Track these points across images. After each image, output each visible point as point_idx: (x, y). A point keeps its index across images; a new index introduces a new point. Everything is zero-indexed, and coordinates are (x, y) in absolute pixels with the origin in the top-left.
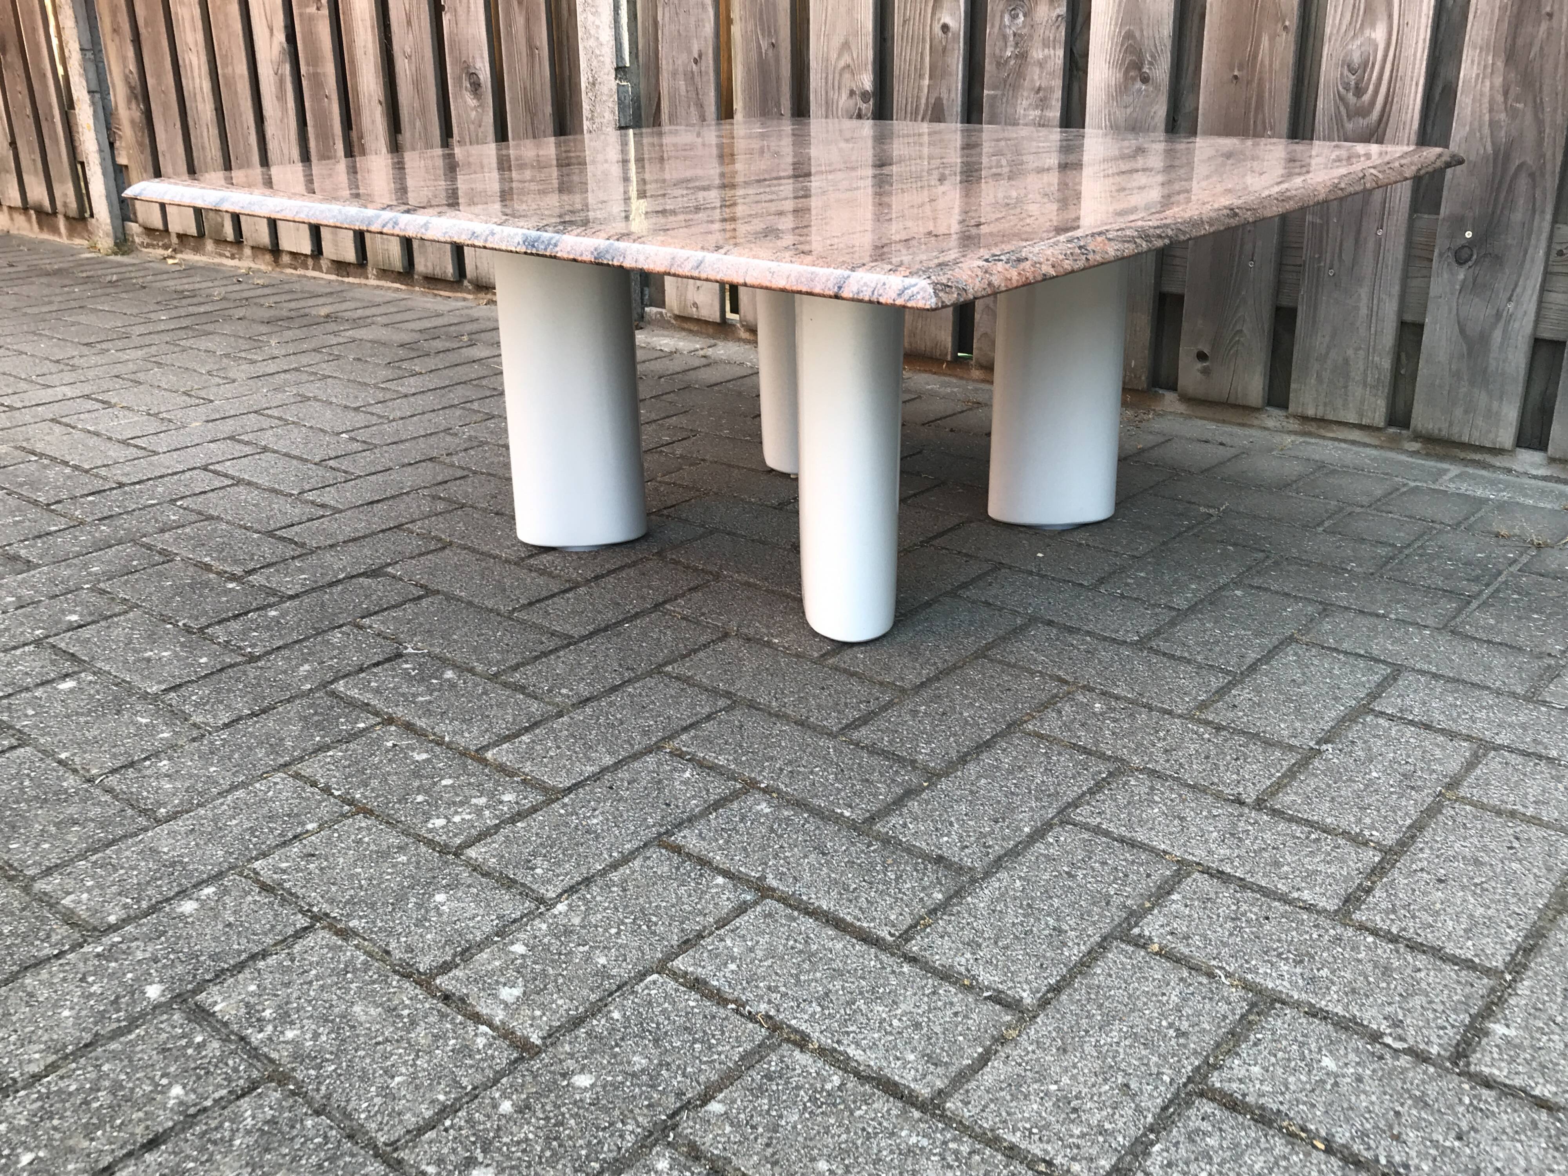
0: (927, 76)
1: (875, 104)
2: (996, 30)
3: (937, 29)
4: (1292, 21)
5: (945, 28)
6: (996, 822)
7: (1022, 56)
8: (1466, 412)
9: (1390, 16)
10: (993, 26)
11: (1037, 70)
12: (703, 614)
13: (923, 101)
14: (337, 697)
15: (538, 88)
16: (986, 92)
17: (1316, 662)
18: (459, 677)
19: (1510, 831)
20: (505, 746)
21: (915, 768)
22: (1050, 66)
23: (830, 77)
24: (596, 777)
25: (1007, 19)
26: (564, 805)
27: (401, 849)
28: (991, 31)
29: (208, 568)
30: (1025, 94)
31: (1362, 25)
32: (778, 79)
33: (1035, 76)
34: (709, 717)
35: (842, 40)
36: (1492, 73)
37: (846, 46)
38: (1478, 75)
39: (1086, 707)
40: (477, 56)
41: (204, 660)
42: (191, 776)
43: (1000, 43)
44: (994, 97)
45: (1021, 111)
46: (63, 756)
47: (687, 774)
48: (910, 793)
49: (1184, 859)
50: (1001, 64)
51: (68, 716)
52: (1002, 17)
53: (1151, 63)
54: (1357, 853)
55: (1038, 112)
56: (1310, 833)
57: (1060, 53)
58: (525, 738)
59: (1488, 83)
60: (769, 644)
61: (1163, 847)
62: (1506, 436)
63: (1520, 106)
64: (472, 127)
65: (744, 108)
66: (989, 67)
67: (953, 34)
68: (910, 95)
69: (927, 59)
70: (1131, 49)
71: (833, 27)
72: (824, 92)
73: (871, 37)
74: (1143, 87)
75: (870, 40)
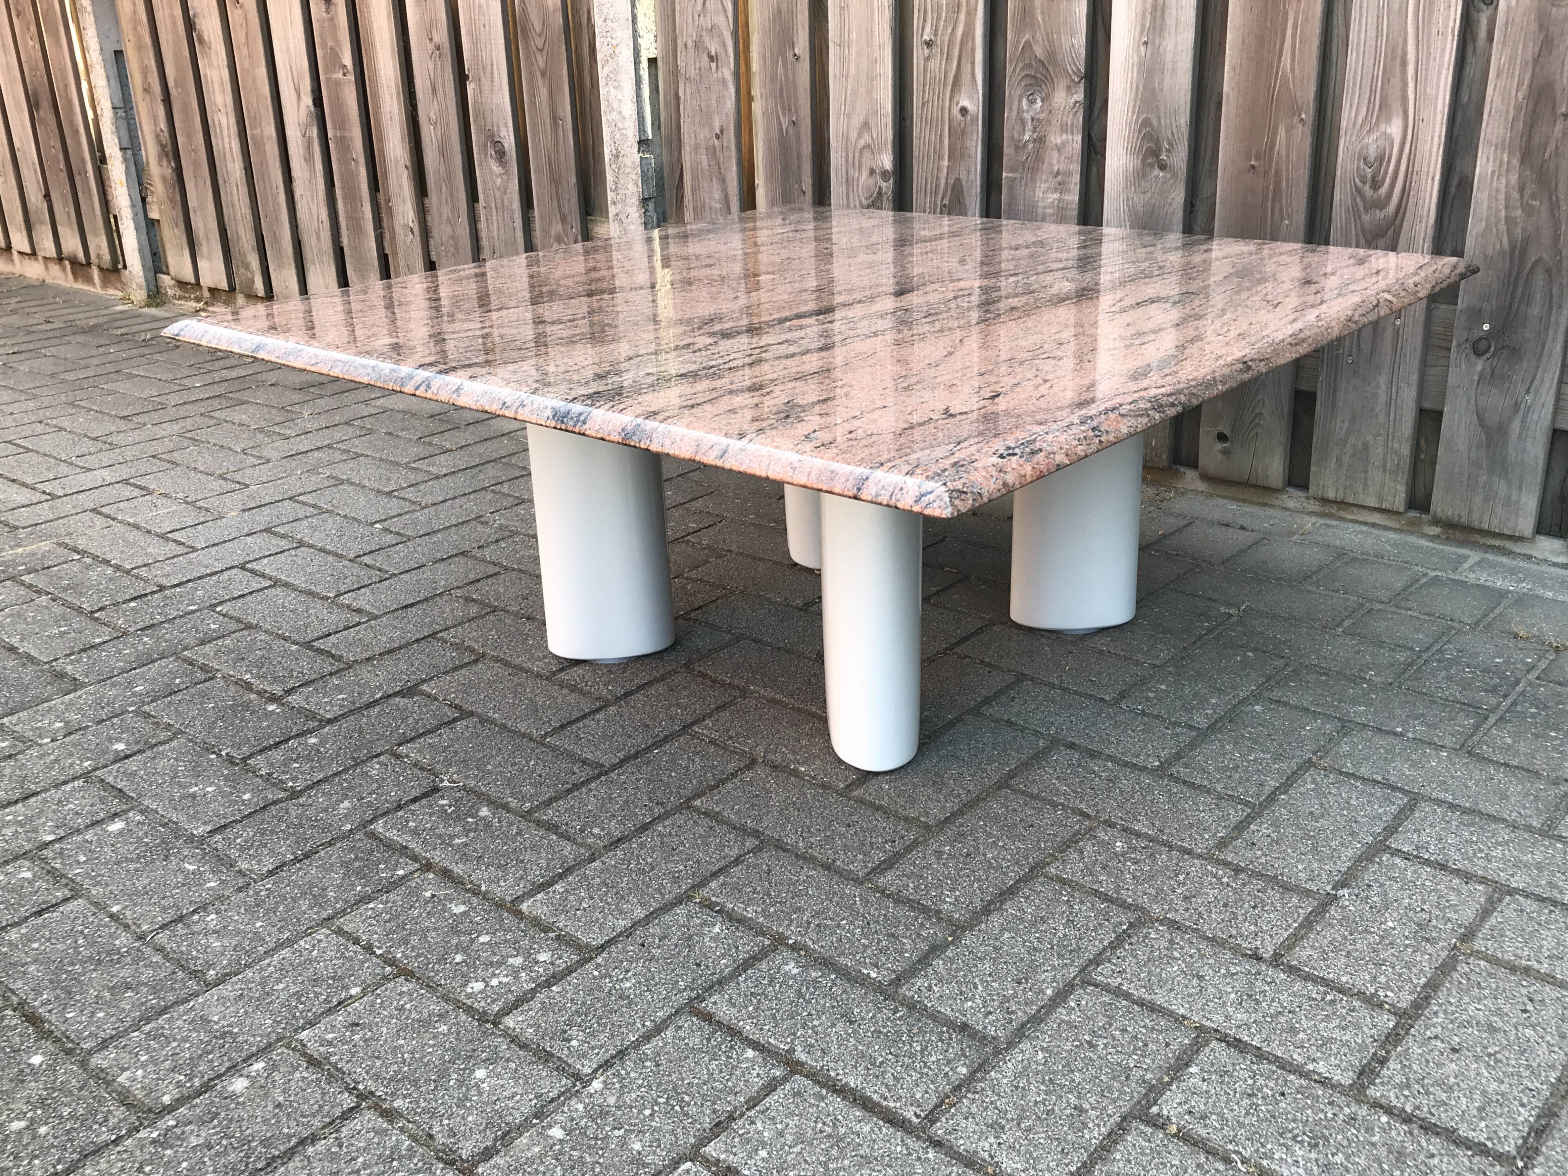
0: (946, 157)
1: (895, 183)
2: (1014, 113)
3: (956, 111)
4: (1308, 114)
5: (964, 111)
6: (1019, 983)
7: (1040, 140)
8: (1485, 500)
9: (1405, 112)
10: (1011, 110)
11: (1055, 154)
12: (731, 738)
13: (943, 182)
14: (377, 838)
15: (562, 159)
16: (1004, 174)
17: (1334, 791)
18: (494, 814)
19: (1524, 991)
20: (539, 896)
21: (940, 919)
22: (1068, 150)
23: (851, 156)
24: (628, 933)
25: (1025, 102)
26: (598, 966)
27: (442, 1016)
28: (1009, 115)
29: (248, 687)
30: (1044, 177)
31: (1377, 119)
32: (799, 156)
33: (1054, 161)
34: (737, 861)
35: (862, 118)
36: (1508, 171)
37: (866, 126)
38: (1493, 172)
39: (1107, 845)
40: (501, 125)
41: (247, 796)
42: (238, 932)
43: (1018, 128)
44: (1012, 179)
45: (1039, 194)
46: (115, 909)
47: (717, 929)
48: (936, 949)
49: (1202, 1026)
50: (1019, 147)
51: (118, 863)
52: (1020, 102)
53: (1168, 151)
54: (1372, 1017)
55: (1056, 196)
56: (1326, 993)
57: (1078, 138)
58: (559, 887)
59: (1503, 181)
60: (795, 773)
61: (1182, 1011)
62: (1526, 524)
63: (1536, 203)
64: (498, 194)
65: (766, 183)
66: (1008, 150)
67: (972, 117)
68: (929, 175)
69: (946, 141)
70: (1148, 136)
71: (853, 107)
72: (844, 170)
73: (890, 118)
74: (1161, 174)
75: (889, 120)
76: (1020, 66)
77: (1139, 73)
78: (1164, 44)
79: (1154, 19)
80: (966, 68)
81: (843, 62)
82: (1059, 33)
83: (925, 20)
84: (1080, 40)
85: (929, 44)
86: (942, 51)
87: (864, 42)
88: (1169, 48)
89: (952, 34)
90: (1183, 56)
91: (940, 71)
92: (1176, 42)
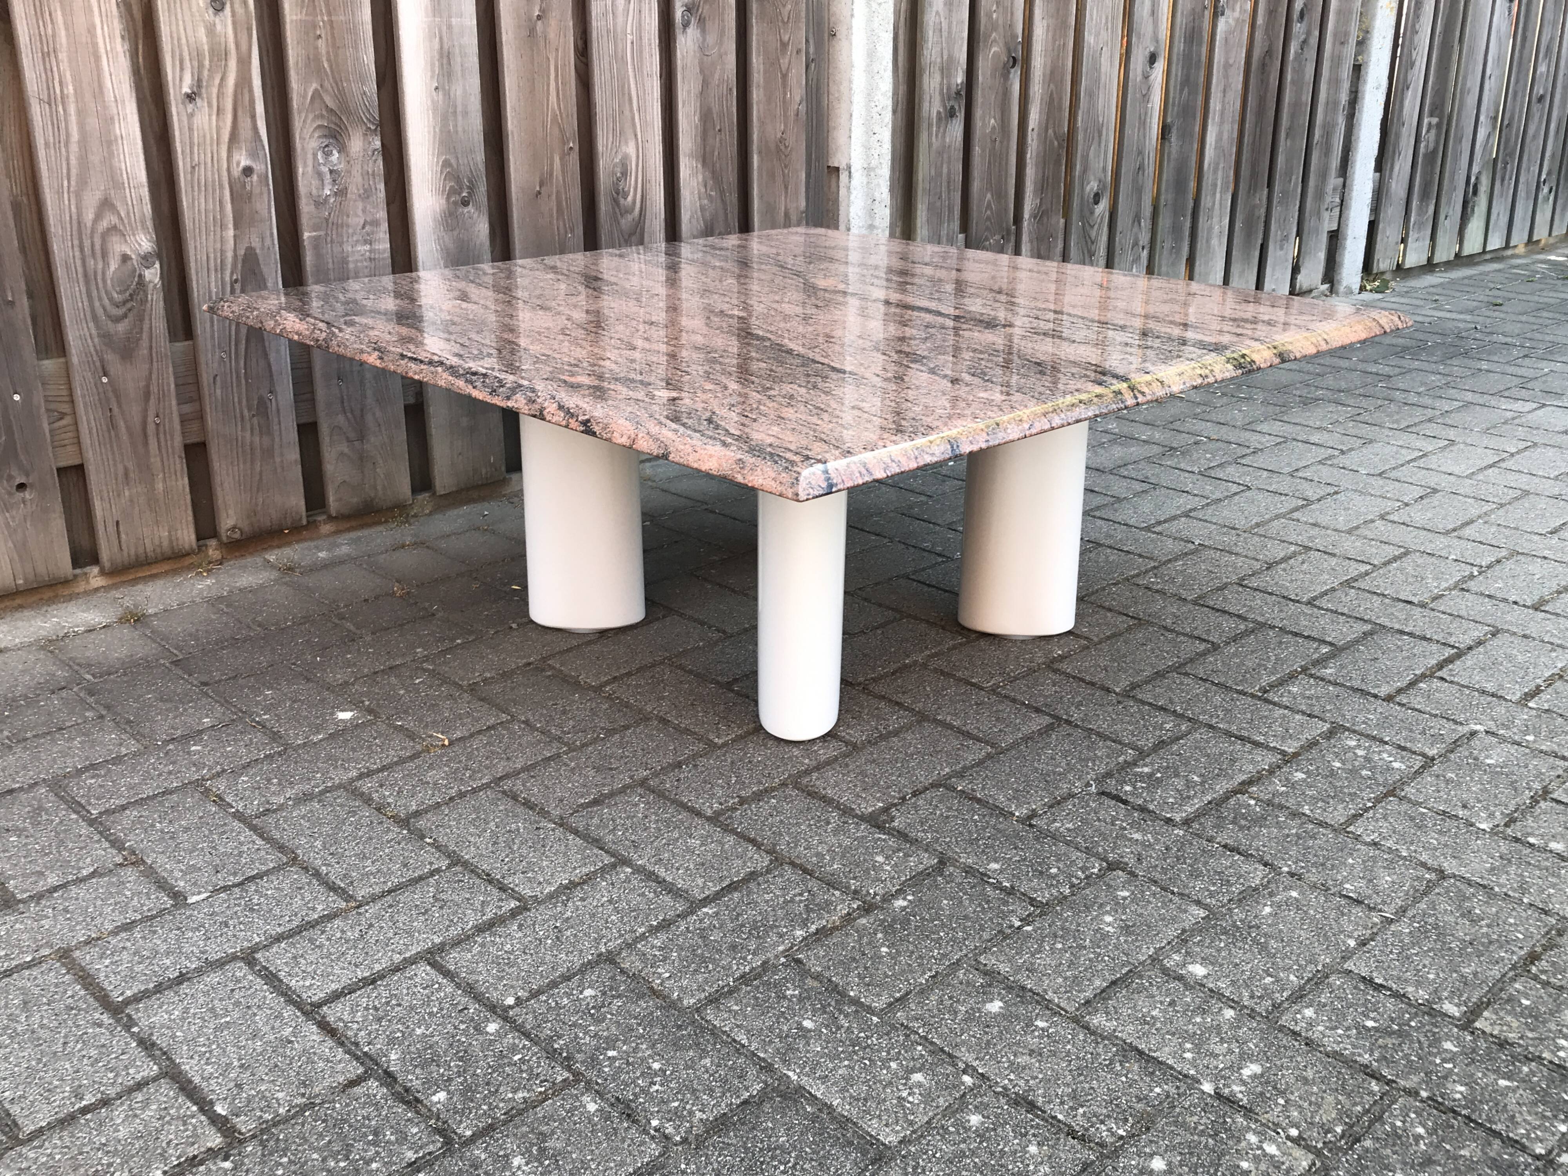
0: (231, 226)
1: (162, 266)
2: (310, 169)
3: (237, 173)
4: (573, 143)
5: (247, 171)
7: (341, 193)
9: (636, 135)
10: (305, 165)
11: (360, 205)
13: (230, 255)
16: (306, 235)
22: (373, 199)
23: (87, 243)
25: (320, 155)
28: (303, 170)
30: (351, 231)
31: (620, 143)
33: (359, 212)
35: (98, 195)
36: (696, 172)
37: (106, 205)
38: (690, 175)
43: (315, 182)
44: (317, 238)
45: (348, 248)
50: (320, 203)
52: (315, 155)
53: (469, 187)
55: (368, 247)
57: (382, 186)
59: (695, 180)
63: (713, 193)
66: (306, 208)
67: (259, 176)
68: (211, 249)
69: (229, 207)
70: (450, 176)
71: (83, 182)
72: (79, 263)
73: (146, 189)
74: (466, 210)
75: (145, 192)
76: (311, 116)
77: (434, 118)
78: (453, 88)
79: (442, 65)
80: (245, 124)
81: (57, 125)
82: (347, 79)
83: (182, 69)
84: (371, 87)
85: (191, 97)
86: (210, 105)
87: (88, 96)
88: (459, 92)
89: (221, 85)
90: (472, 99)
91: (210, 128)
92: (464, 86)
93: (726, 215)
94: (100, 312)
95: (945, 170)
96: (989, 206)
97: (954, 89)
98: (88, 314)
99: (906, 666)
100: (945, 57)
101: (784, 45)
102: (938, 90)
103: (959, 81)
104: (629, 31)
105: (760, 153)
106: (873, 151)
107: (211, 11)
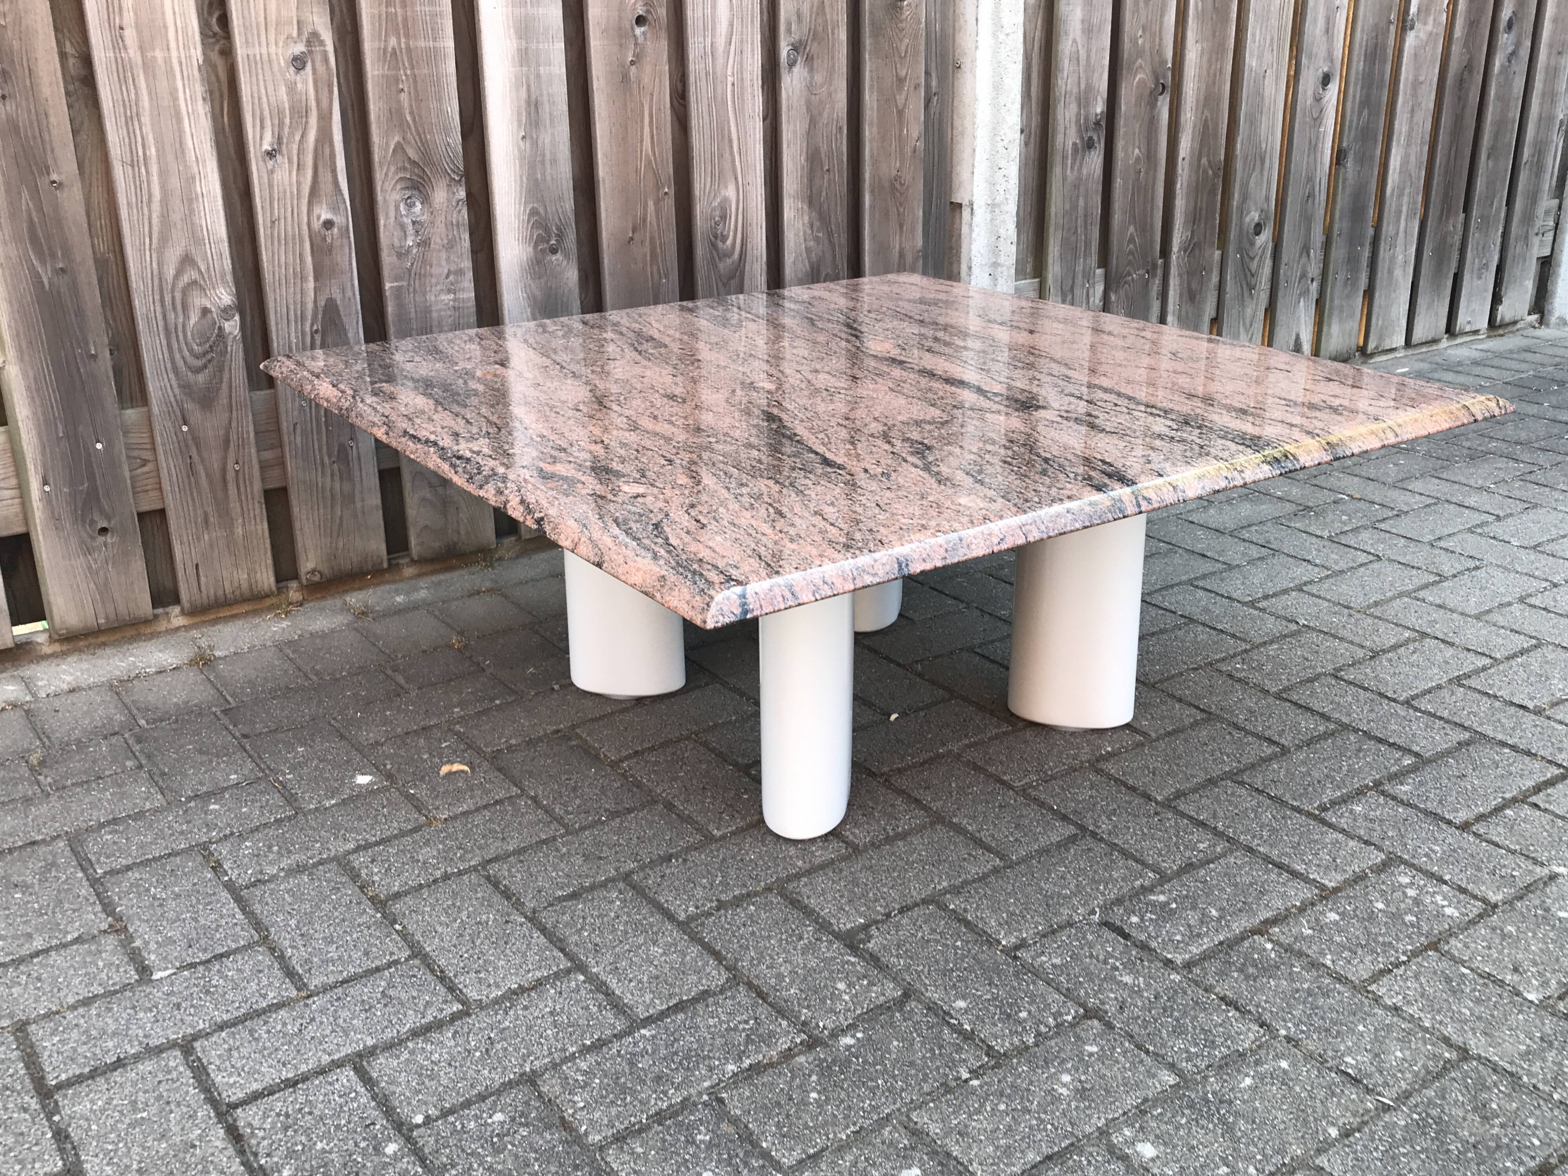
0: (311, 278)
1: (242, 318)
2: (392, 219)
3: (317, 226)
4: (669, 188)
5: (328, 224)
7: (425, 243)
9: (736, 178)
10: (387, 217)
11: (442, 254)
13: (310, 306)
16: (388, 286)
22: (457, 248)
23: (168, 299)
25: (402, 207)
28: (385, 222)
30: (434, 281)
31: (719, 186)
32: (80, 313)
33: (442, 262)
35: (179, 252)
36: (802, 214)
37: (187, 260)
43: (397, 233)
44: (399, 289)
45: (431, 297)
50: (402, 254)
52: (397, 208)
53: (557, 235)
55: (451, 296)
57: (466, 236)
59: (800, 221)
63: (820, 235)
65: (22, 360)
66: (387, 259)
67: (340, 229)
68: (291, 301)
69: (309, 259)
70: (537, 225)
71: (164, 239)
72: (160, 317)
73: (226, 244)
74: (554, 258)
75: (225, 247)
76: (393, 169)
77: (521, 167)
78: (541, 137)
79: (529, 114)
80: (325, 177)
81: (139, 186)
82: (431, 132)
83: (262, 127)
84: (456, 139)
85: (271, 154)
86: (290, 161)
87: (170, 157)
88: (547, 141)
89: (301, 141)
90: (561, 147)
91: (291, 185)
92: (553, 135)
93: (834, 256)
94: (180, 363)
95: (1081, 202)
96: (1132, 240)
97: (1092, 119)
98: (169, 365)
99: (939, 756)
100: (1083, 86)
101: (901, 81)
102: (1074, 119)
103: (1099, 110)
104: (729, 72)
105: (872, 192)
106: (998, 187)
107: (292, 69)
